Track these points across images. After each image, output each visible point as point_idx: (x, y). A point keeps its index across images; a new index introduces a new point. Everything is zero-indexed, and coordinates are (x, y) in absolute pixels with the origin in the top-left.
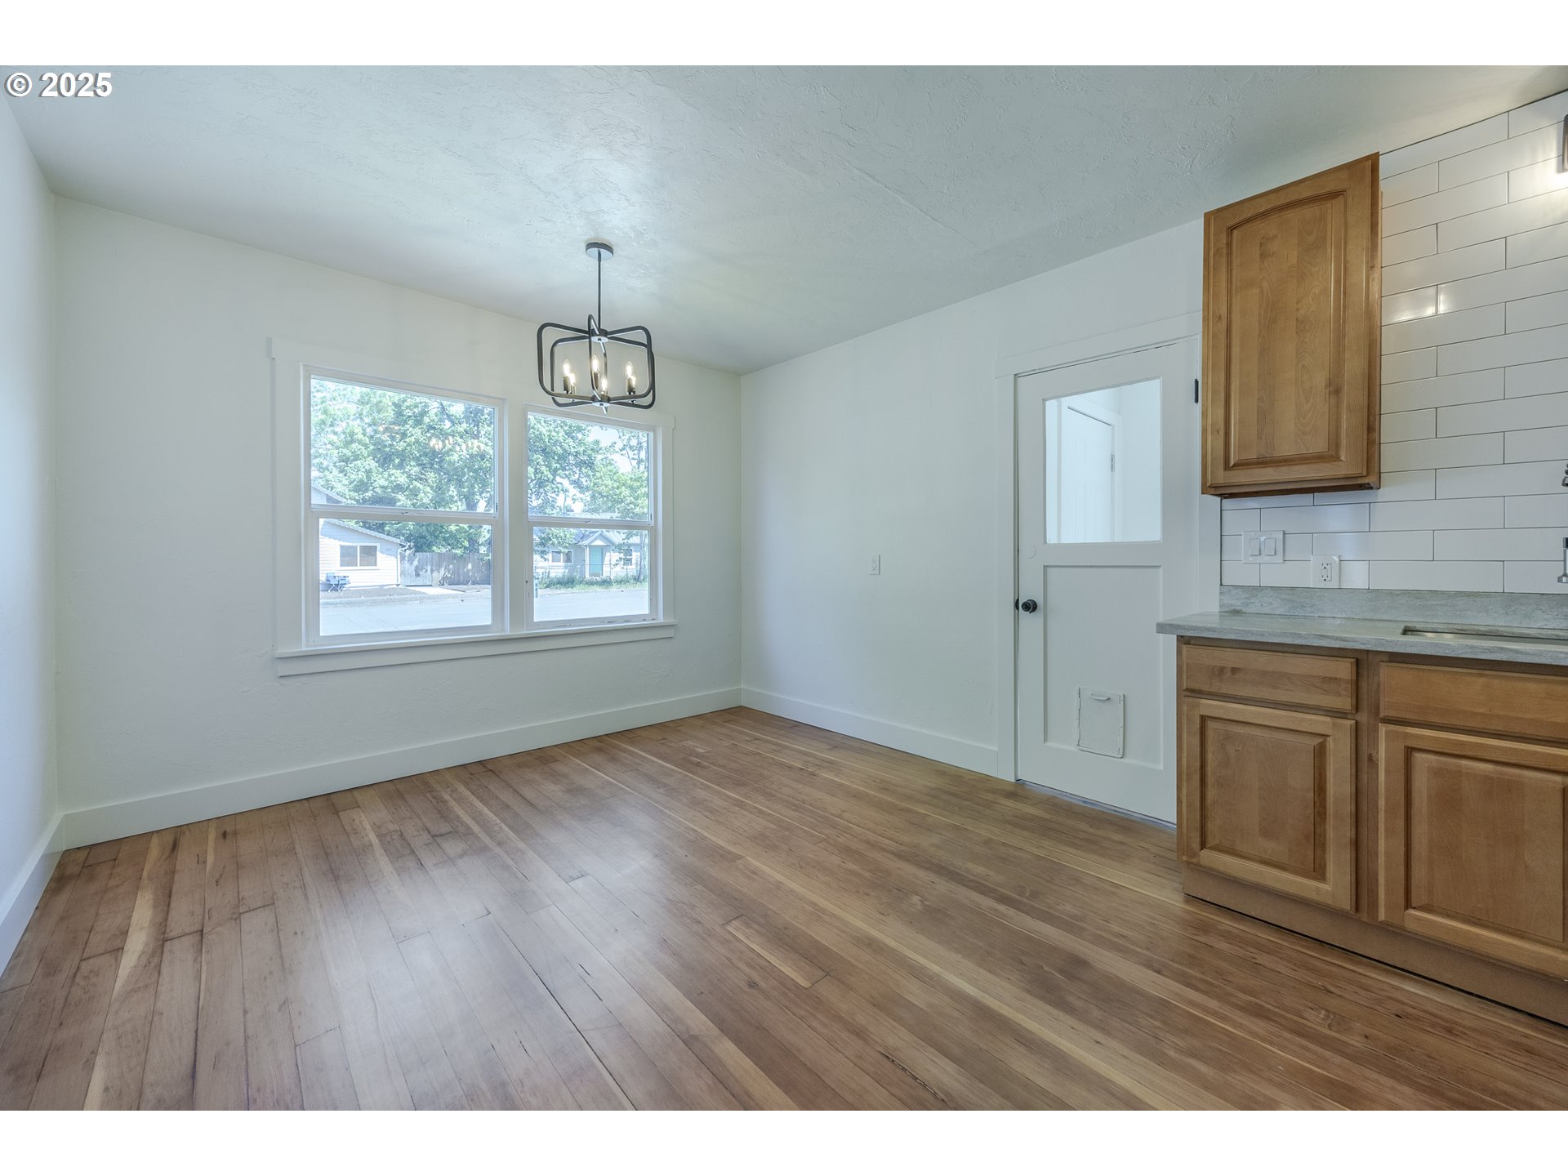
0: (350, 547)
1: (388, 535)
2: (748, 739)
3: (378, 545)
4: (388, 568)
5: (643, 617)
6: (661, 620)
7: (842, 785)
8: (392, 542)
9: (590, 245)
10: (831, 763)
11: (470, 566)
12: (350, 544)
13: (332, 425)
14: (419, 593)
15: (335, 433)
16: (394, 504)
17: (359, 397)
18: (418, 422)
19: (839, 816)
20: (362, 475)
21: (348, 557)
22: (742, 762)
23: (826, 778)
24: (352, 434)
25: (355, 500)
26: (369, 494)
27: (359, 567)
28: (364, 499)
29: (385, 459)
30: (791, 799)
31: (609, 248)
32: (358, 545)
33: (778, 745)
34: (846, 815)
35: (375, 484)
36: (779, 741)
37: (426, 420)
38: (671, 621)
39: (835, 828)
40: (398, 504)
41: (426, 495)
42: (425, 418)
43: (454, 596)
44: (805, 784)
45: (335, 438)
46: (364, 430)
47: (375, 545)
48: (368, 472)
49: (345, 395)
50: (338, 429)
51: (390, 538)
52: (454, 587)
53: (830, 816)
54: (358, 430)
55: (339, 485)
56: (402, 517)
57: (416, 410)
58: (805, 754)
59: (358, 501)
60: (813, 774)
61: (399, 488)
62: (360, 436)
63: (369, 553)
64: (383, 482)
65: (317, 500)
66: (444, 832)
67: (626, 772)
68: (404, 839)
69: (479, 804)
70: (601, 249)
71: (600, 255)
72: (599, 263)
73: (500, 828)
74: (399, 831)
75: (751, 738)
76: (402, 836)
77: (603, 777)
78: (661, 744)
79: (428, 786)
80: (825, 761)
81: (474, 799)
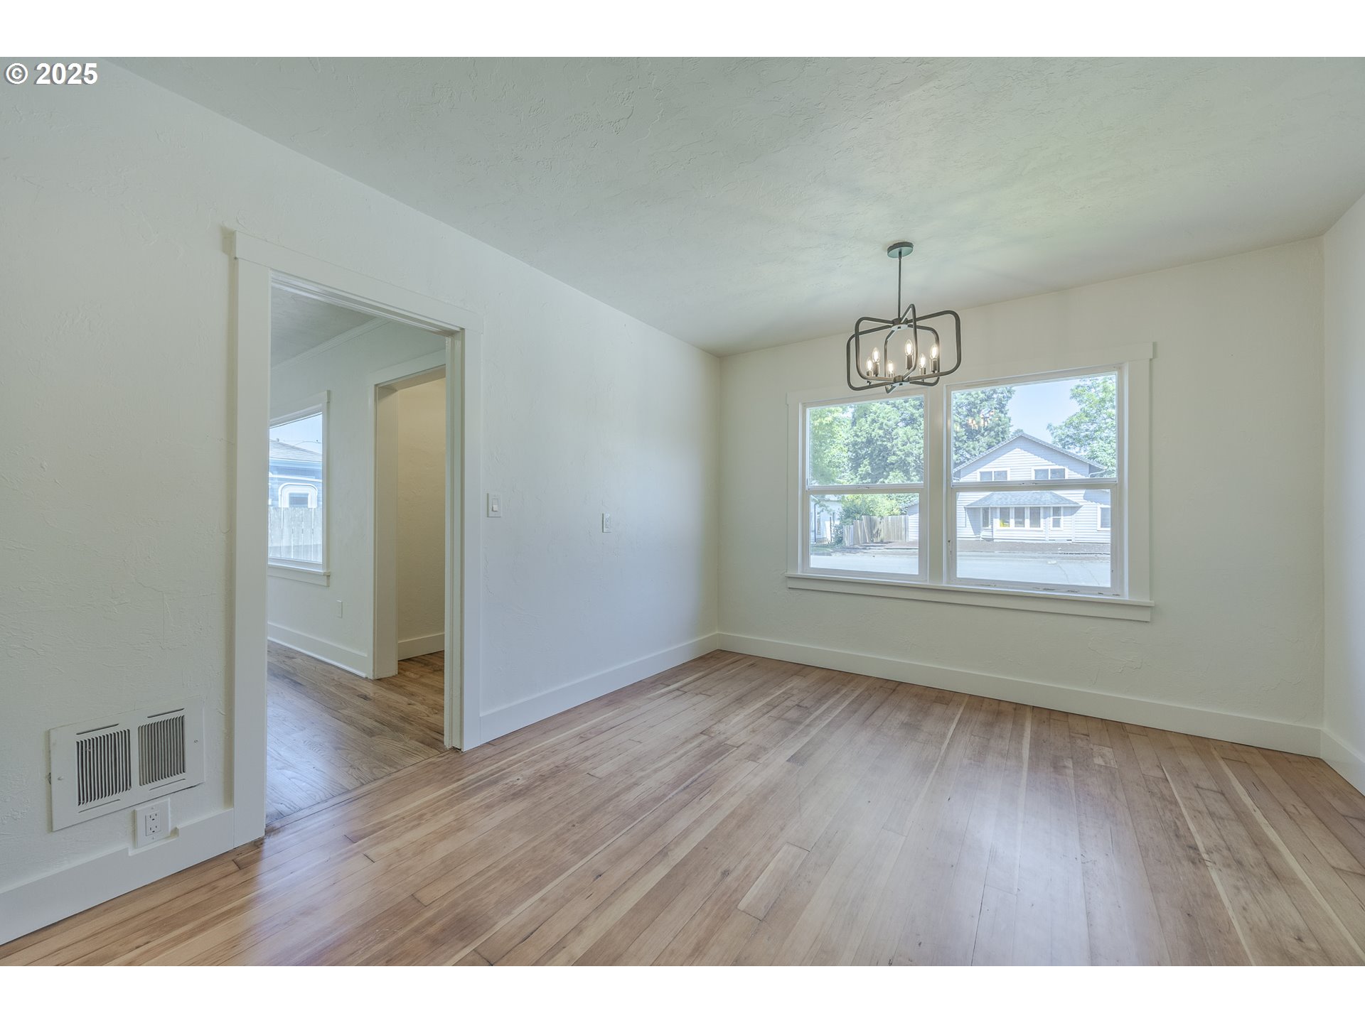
2: (1210, 786)
5: (1102, 590)
6: (1126, 597)
9: (891, 248)
10: (1279, 875)
23: (1205, 879)
31: (909, 245)
38: (1145, 600)
58: (1261, 843)
60: (1197, 863)
66: (804, 706)
67: (975, 736)
68: (786, 699)
69: (847, 703)
70: (900, 248)
71: (900, 253)
72: (900, 260)
73: (827, 719)
74: (793, 695)
75: (1215, 789)
76: (789, 698)
77: (948, 730)
78: (1071, 737)
79: (849, 682)
80: (1271, 869)
81: (851, 699)
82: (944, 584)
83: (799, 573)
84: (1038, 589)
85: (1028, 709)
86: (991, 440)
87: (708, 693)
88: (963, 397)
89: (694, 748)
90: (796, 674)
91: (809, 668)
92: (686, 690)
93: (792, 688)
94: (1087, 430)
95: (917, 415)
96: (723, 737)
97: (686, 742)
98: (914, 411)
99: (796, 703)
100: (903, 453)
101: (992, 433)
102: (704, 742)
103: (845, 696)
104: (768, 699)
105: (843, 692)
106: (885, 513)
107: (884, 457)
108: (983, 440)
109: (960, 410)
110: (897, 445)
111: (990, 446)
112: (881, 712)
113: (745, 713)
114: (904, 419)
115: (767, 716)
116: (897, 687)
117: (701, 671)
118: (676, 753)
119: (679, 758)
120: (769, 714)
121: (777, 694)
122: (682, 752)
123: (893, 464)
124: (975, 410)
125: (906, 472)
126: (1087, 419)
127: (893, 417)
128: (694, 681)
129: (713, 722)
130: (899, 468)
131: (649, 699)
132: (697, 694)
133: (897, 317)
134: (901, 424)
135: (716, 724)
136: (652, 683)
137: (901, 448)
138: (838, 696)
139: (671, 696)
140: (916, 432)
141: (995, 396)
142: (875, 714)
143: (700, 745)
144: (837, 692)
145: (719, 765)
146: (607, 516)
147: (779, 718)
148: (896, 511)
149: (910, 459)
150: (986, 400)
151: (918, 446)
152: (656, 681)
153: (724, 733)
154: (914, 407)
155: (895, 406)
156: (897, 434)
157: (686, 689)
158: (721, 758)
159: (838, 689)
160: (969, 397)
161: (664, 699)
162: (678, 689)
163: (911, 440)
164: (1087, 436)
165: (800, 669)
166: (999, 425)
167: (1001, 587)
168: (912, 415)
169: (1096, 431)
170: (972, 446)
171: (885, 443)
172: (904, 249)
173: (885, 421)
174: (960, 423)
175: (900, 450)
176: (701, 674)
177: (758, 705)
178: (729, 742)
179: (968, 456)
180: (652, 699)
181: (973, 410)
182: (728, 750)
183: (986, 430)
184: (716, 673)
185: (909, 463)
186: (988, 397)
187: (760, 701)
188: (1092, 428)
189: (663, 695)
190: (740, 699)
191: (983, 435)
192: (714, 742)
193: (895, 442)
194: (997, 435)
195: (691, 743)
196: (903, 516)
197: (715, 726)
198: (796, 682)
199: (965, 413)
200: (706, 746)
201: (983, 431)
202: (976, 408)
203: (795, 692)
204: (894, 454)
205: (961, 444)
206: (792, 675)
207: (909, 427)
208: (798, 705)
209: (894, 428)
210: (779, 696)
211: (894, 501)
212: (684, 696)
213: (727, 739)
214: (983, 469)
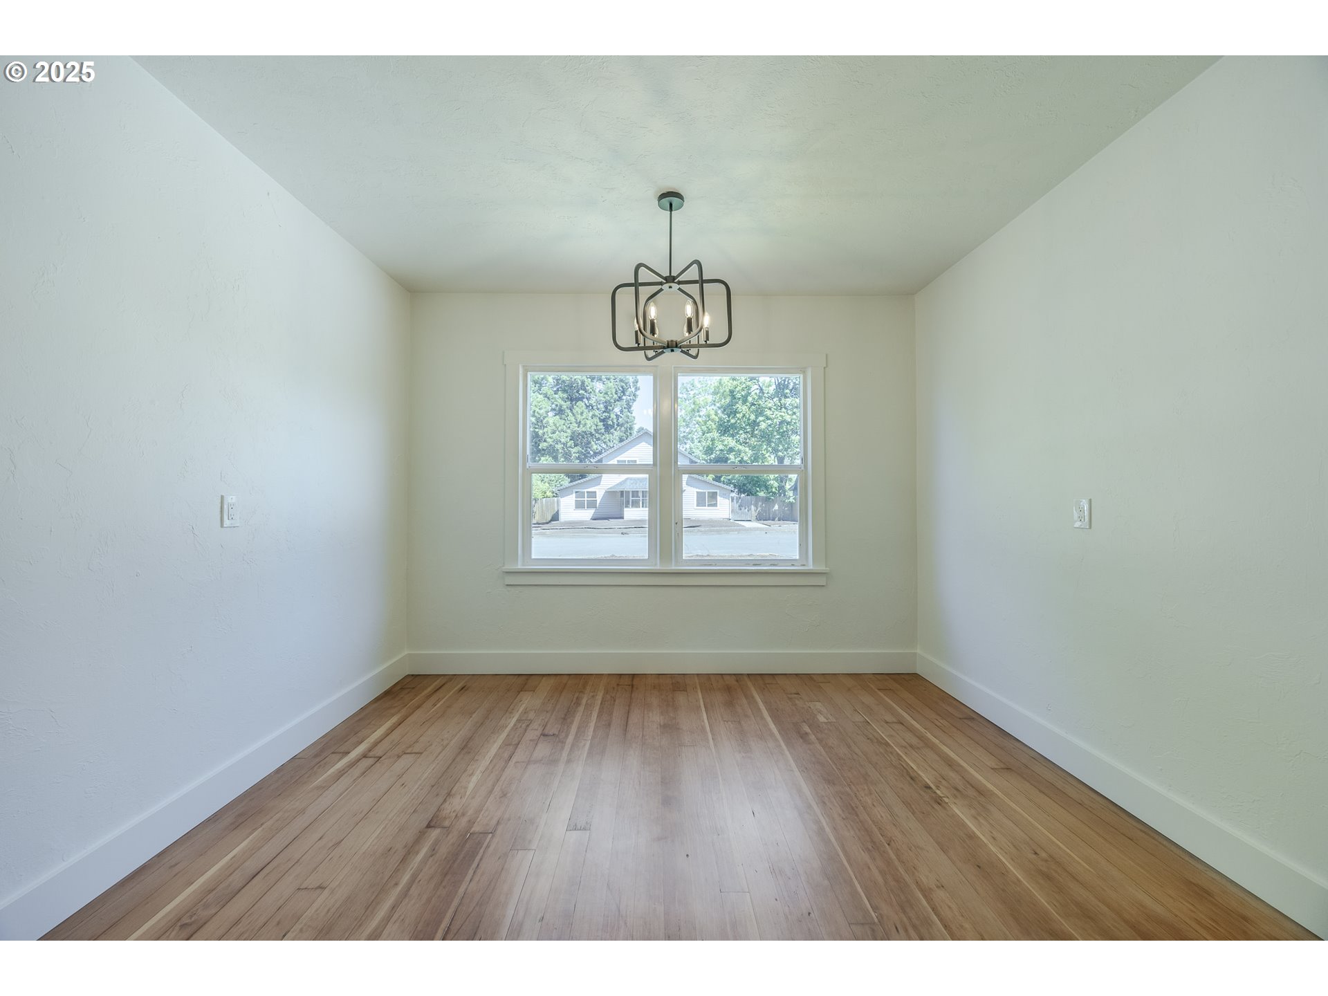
0: (702, 493)
1: (724, 483)
2: (889, 718)
3: (718, 491)
4: (724, 508)
5: (792, 562)
6: (810, 566)
7: (972, 836)
8: (726, 489)
9: (663, 196)
10: (981, 792)
11: (776, 507)
12: (702, 491)
13: (698, 411)
14: (741, 525)
15: (700, 416)
16: (726, 462)
17: (713, 390)
18: (745, 401)
19: (926, 893)
20: (709, 443)
21: (701, 501)
22: (857, 750)
23: (954, 816)
24: (709, 416)
25: (705, 460)
26: (713, 456)
27: (706, 508)
28: (710, 460)
29: (725, 429)
30: (875, 830)
31: (677, 195)
32: (706, 491)
33: (921, 738)
34: (940, 895)
35: (717, 449)
36: (929, 735)
37: (750, 399)
38: (821, 568)
39: (904, 912)
40: (729, 462)
41: (747, 454)
42: (749, 397)
43: (761, 529)
44: (913, 813)
45: (700, 420)
46: (716, 412)
47: (716, 491)
48: (713, 440)
49: (706, 390)
50: (701, 414)
51: (725, 486)
52: (765, 522)
53: (913, 886)
54: (712, 413)
55: (698, 451)
56: (734, 470)
57: (743, 393)
58: (950, 764)
59: (706, 461)
60: (939, 801)
61: (731, 450)
62: (713, 416)
63: (713, 496)
64: (721, 447)
65: (682, 462)
66: (551, 733)
67: (727, 722)
68: (526, 730)
69: (595, 714)
70: (670, 199)
71: (671, 205)
72: (671, 213)
73: (584, 745)
74: (531, 721)
75: (895, 721)
76: (528, 726)
77: (703, 721)
78: (790, 699)
79: (584, 687)
80: (973, 787)
81: (597, 709)
82: (673, 567)
83: (520, 566)
84: (748, 565)
85: (746, 678)
86: (622, 434)
87: (417, 749)
88: (601, 395)
89: (424, 861)
90: (522, 689)
91: (533, 677)
92: (379, 754)
93: (525, 712)
94: (684, 432)
95: (565, 407)
96: (464, 821)
97: (408, 853)
98: (563, 403)
99: (538, 733)
100: (552, 440)
101: (623, 429)
102: (437, 842)
103: (589, 706)
104: (503, 736)
105: (584, 701)
106: (540, 496)
107: (536, 443)
108: (616, 433)
109: (599, 406)
110: (547, 432)
111: (621, 440)
112: (635, 717)
113: (481, 769)
114: (554, 410)
115: (512, 763)
116: (632, 680)
117: (393, 715)
118: (396, 884)
119: (405, 893)
120: (514, 760)
121: (512, 724)
122: (406, 878)
123: (543, 450)
124: (611, 408)
125: (555, 458)
126: (684, 424)
127: (544, 406)
128: (387, 734)
129: (441, 799)
130: (550, 454)
131: (318, 788)
132: (399, 757)
133: (668, 275)
134: (551, 414)
135: (445, 801)
136: (316, 756)
137: (550, 435)
138: (581, 709)
139: (356, 771)
140: (563, 421)
141: (624, 397)
142: (630, 722)
143: (433, 851)
144: (578, 704)
145: (476, 878)
146: (229, 499)
147: (529, 762)
148: (549, 494)
149: (559, 446)
150: (618, 401)
151: (565, 435)
152: (322, 750)
153: (463, 815)
154: (563, 399)
155: (546, 397)
156: (548, 422)
157: (378, 751)
158: (474, 865)
159: (577, 698)
160: (606, 396)
161: (345, 781)
162: (365, 756)
163: (560, 429)
164: (684, 437)
165: (524, 682)
166: (627, 422)
167: (721, 566)
168: (561, 406)
169: (690, 433)
170: (608, 438)
171: (537, 430)
172: (675, 201)
173: (537, 410)
174: (599, 418)
175: (550, 438)
176: (394, 719)
177: (494, 749)
178: (476, 828)
179: (604, 446)
180: (324, 788)
181: (609, 407)
182: (479, 844)
183: (618, 425)
184: (418, 713)
185: (558, 450)
186: (619, 397)
187: (495, 742)
188: (688, 430)
189: (341, 773)
190: (466, 746)
191: (615, 430)
192: (453, 838)
193: (545, 430)
194: (626, 431)
195: (417, 853)
196: (556, 499)
197: (446, 805)
198: (527, 701)
199: (603, 410)
200: (443, 850)
201: (616, 426)
202: (611, 406)
203: (531, 715)
204: (545, 441)
205: (600, 436)
206: (519, 692)
207: (558, 417)
208: (544, 735)
209: (545, 417)
210: (515, 728)
211: (547, 485)
212: (378, 765)
213: (471, 823)
214: (619, 458)
